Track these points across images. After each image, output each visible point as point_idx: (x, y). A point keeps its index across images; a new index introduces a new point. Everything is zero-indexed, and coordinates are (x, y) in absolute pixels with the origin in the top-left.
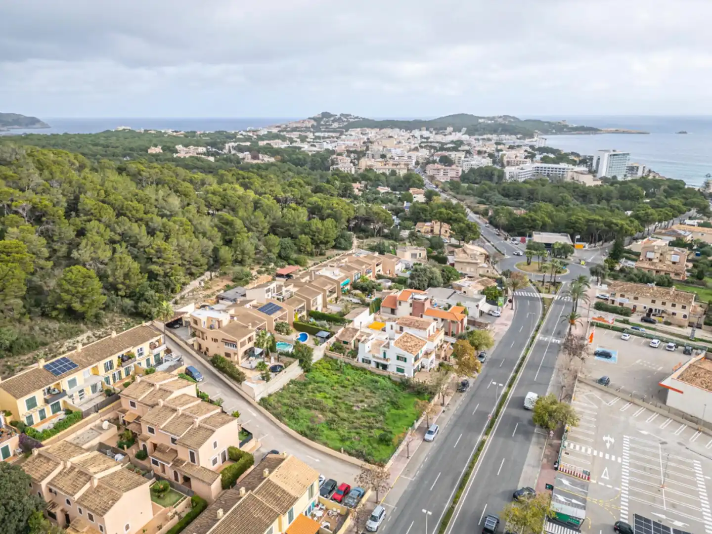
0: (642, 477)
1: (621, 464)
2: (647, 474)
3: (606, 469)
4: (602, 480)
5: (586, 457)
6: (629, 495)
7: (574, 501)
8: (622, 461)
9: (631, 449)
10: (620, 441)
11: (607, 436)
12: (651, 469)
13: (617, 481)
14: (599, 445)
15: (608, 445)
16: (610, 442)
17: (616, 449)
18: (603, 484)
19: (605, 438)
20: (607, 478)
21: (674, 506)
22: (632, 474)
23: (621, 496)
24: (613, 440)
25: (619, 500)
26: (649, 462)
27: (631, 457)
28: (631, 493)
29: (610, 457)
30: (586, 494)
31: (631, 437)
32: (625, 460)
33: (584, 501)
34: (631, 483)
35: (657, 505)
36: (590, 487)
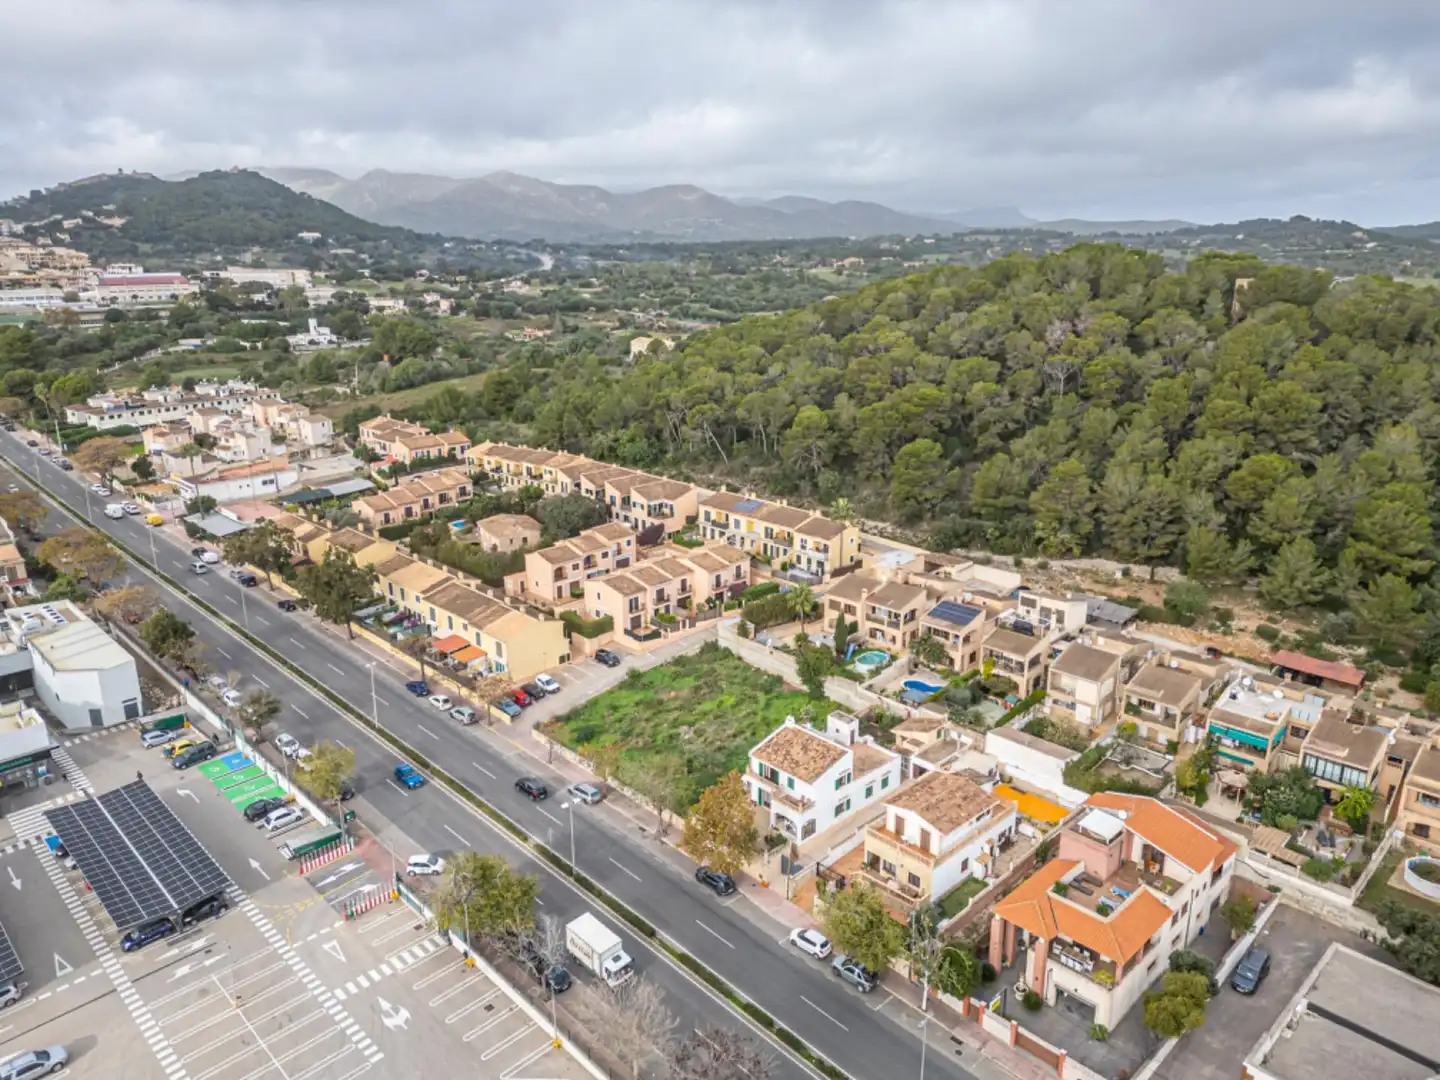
0: (282, 998)
1: (331, 989)
2: (278, 1011)
3: (343, 959)
4: (328, 938)
5: (391, 948)
6: (276, 950)
7: (332, 878)
8: (334, 996)
9: (343, 1038)
10: (380, 1035)
11: (407, 1021)
12: (280, 1027)
13: (310, 955)
14: (399, 990)
15: (385, 1005)
16: (388, 1015)
17: (365, 1009)
18: (323, 932)
19: (404, 1014)
20: (326, 947)
21: (204, 992)
22: (301, 987)
23: (284, 938)
24: (389, 1022)
25: (281, 929)
26: (295, 1039)
27: (328, 1021)
28: (275, 957)
29: (358, 985)
30: (329, 901)
31: (368, 1066)
32: (333, 1001)
33: (321, 891)
34: (288, 971)
35: (227, 971)
36: (334, 913)
